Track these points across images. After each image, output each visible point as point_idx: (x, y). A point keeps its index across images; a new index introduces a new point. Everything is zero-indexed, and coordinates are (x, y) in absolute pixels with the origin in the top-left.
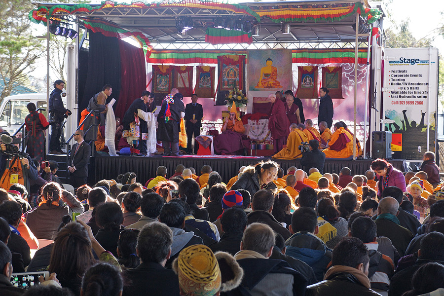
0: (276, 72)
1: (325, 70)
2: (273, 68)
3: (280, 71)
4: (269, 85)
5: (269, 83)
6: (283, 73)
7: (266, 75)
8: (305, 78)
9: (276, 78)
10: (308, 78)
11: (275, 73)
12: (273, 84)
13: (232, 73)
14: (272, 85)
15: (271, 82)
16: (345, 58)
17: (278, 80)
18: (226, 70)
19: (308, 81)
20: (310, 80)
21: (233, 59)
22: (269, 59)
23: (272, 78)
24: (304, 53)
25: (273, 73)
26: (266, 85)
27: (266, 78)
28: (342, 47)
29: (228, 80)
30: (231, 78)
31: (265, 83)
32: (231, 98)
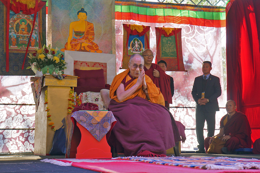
0: (93, 29)
1: (160, 32)
2: (88, 23)
3: (99, 28)
4: (83, 49)
5: (83, 45)
6: (103, 32)
7: (77, 33)
8: (132, 42)
9: (93, 39)
10: (136, 42)
11: (90, 31)
12: (88, 46)
13: (23, 26)
14: (87, 49)
15: (85, 44)
16: (185, 17)
17: (96, 41)
18: (15, 21)
19: (137, 45)
20: (140, 45)
21: (26, 5)
22: (82, 10)
23: (87, 38)
24: (131, 7)
25: (88, 31)
26: (78, 48)
27: (78, 37)
28: (179, 3)
29: (18, 37)
30: (22, 33)
31: (76, 45)
32: (43, 59)
